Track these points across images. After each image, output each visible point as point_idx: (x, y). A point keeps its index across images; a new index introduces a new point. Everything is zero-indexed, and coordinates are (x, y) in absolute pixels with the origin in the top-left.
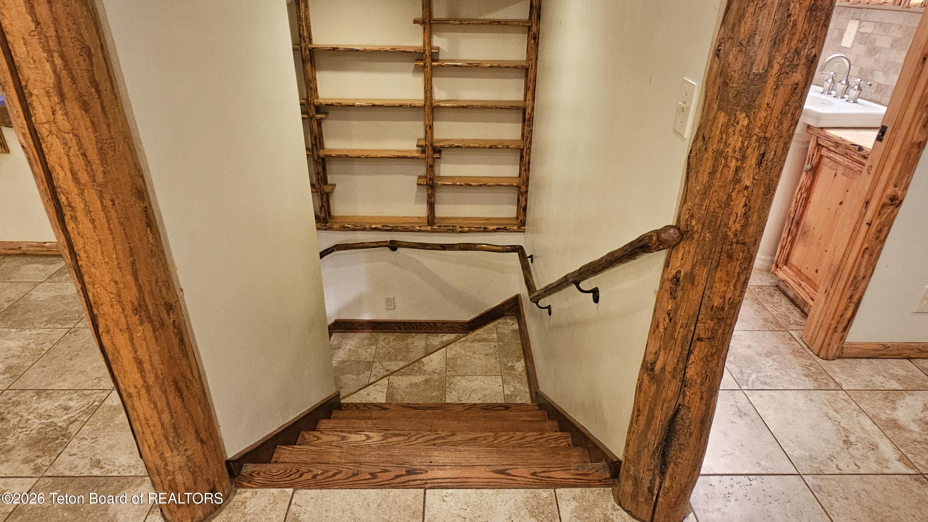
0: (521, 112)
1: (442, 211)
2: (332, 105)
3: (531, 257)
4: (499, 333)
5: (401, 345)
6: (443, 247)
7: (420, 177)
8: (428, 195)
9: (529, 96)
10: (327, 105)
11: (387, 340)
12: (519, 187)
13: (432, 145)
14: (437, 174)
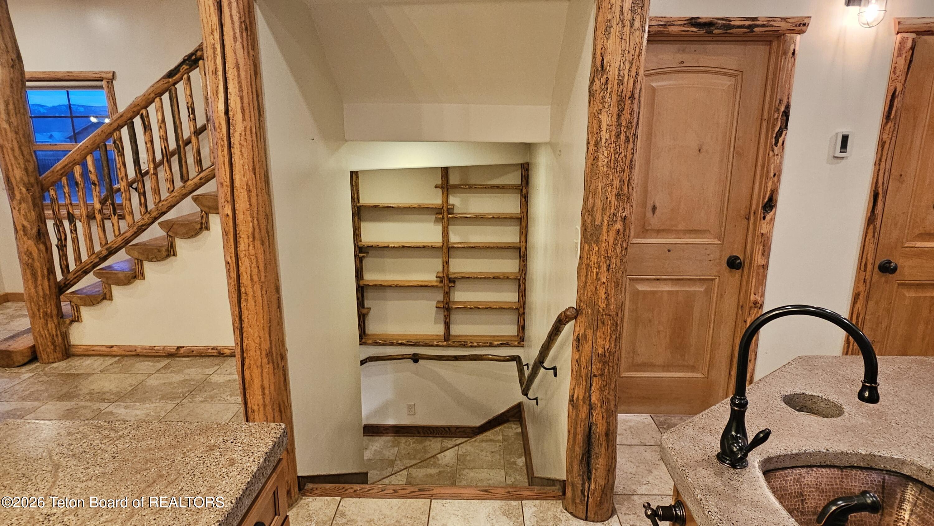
0: (518, 250)
1: (456, 330)
2: (372, 246)
3: (527, 365)
4: (504, 436)
5: (419, 447)
6: (456, 358)
7: (438, 302)
8: (445, 316)
9: (523, 239)
10: (368, 246)
11: (408, 443)
12: (517, 309)
13: (448, 276)
14: (452, 300)
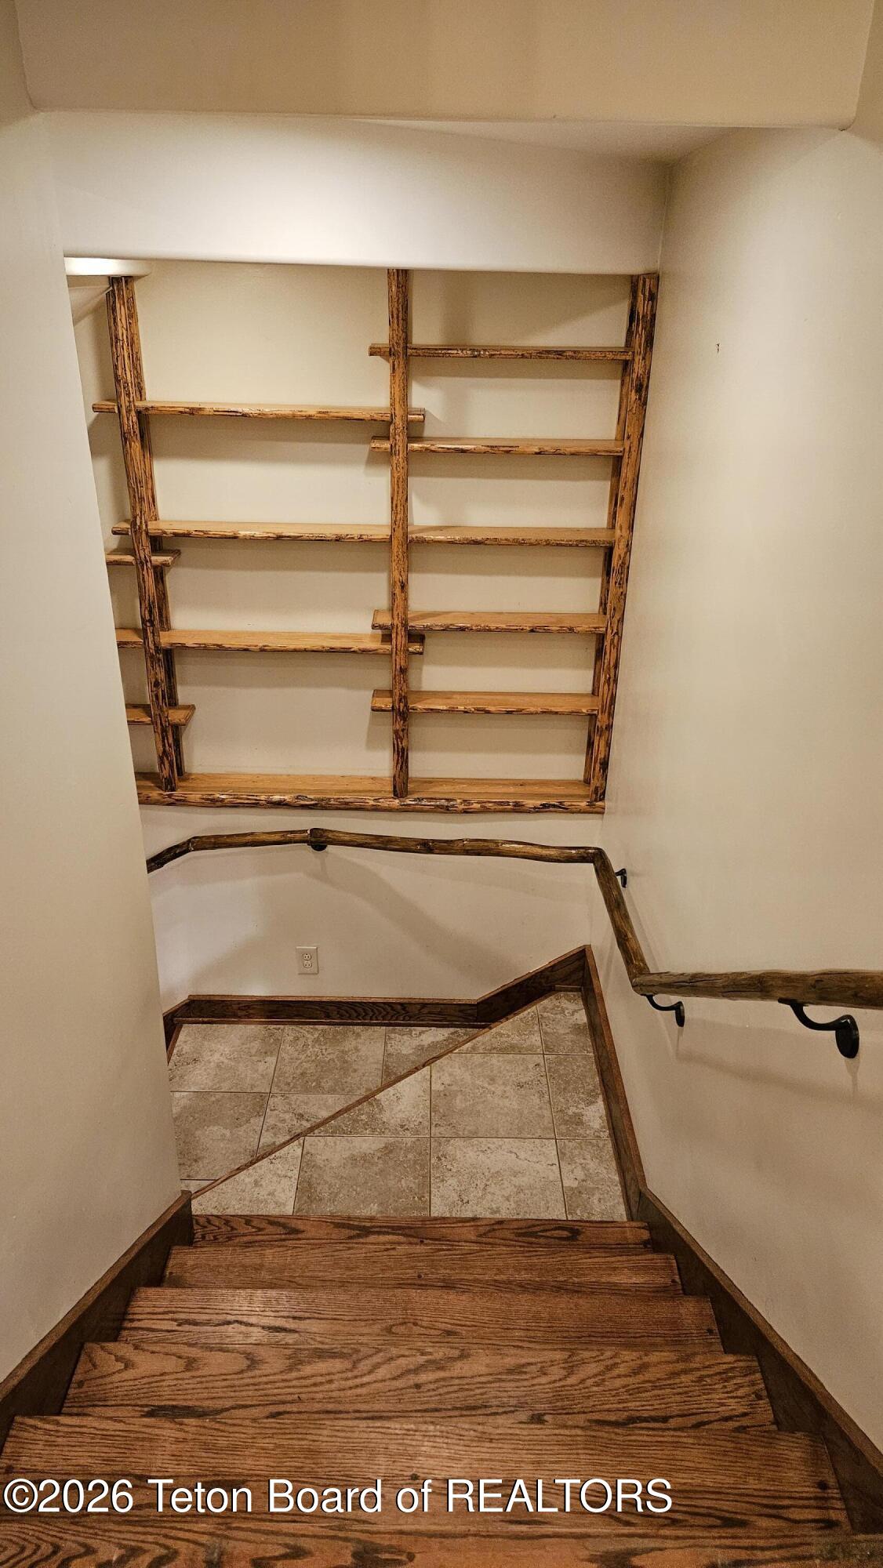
0: (602, 553)
1: (422, 765)
2: (187, 535)
3: (622, 873)
4: (546, 1033)
5: (331, 1053)
6: (428, 847)
7: (377, 693)
8: (396, 732)
9: (621, 519)
10: (176, 535)
11: (301, 1042)
12: (592, 717)
13: (405, 625)
14: (413, 686)
